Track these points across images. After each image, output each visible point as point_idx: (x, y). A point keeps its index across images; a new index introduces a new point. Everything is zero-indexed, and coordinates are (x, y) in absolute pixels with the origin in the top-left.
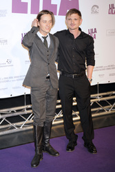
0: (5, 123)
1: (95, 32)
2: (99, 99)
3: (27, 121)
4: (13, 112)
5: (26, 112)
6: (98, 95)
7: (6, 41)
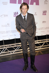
0: (6, 51)
1: (46, 12)
2: (47, 41)
3: (16, 50)
4: (10, 46)
5: (16, 46)
6: (47, 39)
7: (7, 15)
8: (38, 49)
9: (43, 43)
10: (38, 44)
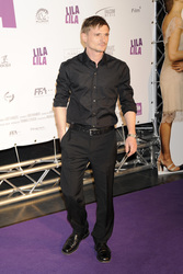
1: (45, 53)
2: (58, 165)
6: (56, 156)
8: (24, 197)
9: (42, 172)
10: (20, 177)
